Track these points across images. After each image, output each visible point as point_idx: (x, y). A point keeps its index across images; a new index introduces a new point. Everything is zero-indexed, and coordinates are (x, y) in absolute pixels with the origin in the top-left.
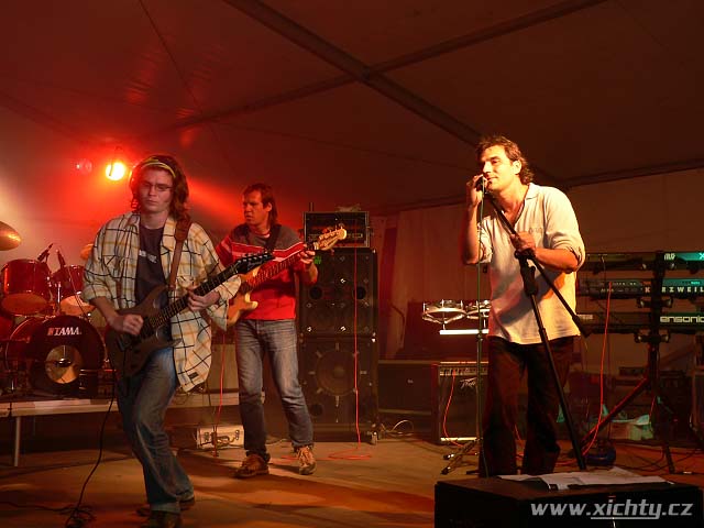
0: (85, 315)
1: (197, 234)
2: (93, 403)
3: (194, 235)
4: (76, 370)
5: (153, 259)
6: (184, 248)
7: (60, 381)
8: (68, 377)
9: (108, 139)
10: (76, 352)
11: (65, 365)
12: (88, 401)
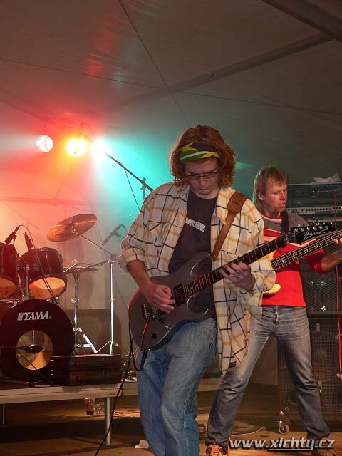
0: (54, 298)
1: (251, 210)
2: (65, 391)
3: (248, 209)
4: (46, 355)
5: (201, 227)
6: (235, 222)
7: (30, 368)
8: (38, 363)
9: (69, 114)
10: (46, 337)
11: (36, 350)
12: (59, 389)
